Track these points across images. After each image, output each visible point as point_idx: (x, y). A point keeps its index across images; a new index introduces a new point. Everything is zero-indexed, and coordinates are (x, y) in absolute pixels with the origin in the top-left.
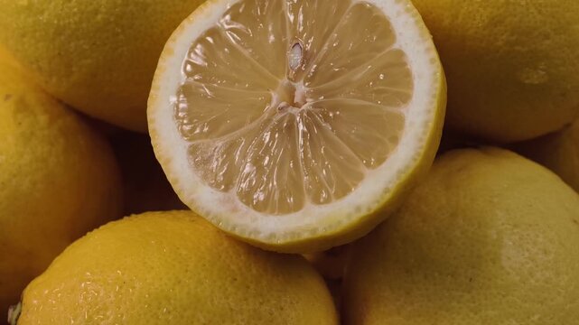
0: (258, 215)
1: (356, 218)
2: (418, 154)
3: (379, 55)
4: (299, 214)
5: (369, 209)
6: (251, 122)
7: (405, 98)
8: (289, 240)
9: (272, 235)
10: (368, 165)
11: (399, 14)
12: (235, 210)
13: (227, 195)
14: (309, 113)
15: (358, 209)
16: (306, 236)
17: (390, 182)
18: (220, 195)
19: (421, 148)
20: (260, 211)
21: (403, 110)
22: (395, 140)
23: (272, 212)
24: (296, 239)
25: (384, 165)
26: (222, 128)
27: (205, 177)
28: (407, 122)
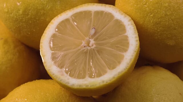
0: (70, 77)
1: (102, 84)
2: (126, 68)
3: (120, 36)
4: (83, 80)
5: (107, 82)
6: (74, 49)
7: (126, 51)
8: (78, 87)
9: (73, 85)
10: (109, 69)
11: (129, 25)
12: (62, 75)
13: (61, 69)
14: (93, 49)
15: (103, 82)
16: (84, 87)
17: (116, 75)
18: (59, 69)
19: (128, 66)
20: (71, 77)
21: (124, 54)
22: (119, 63)
23: (75, 78)
24: (81, 88)
25: (115, 70)
26: (64, 49)
27: (55, 63)
28: (125, 58)
